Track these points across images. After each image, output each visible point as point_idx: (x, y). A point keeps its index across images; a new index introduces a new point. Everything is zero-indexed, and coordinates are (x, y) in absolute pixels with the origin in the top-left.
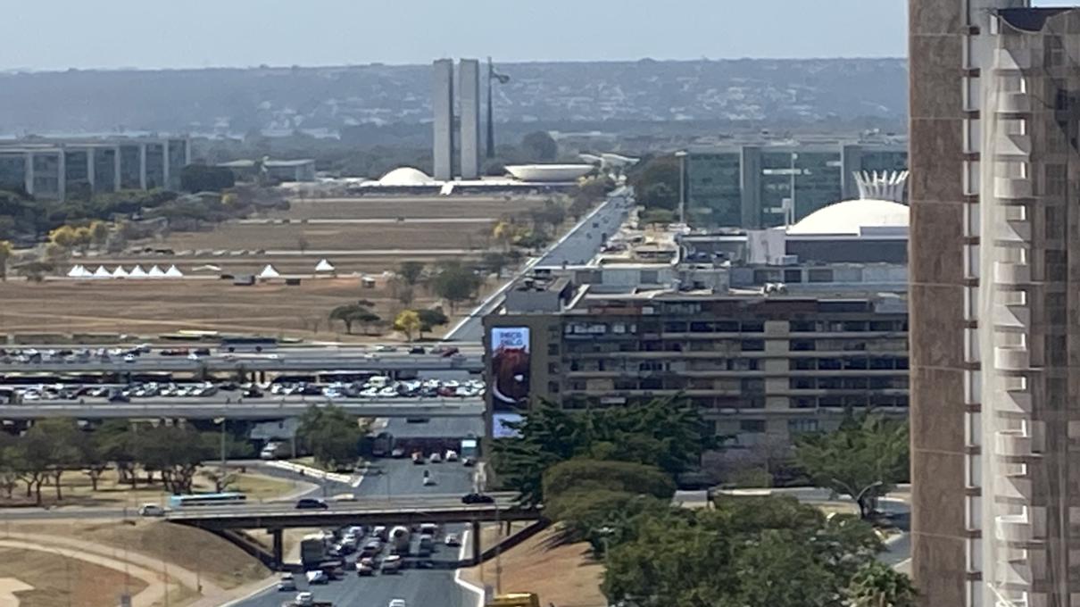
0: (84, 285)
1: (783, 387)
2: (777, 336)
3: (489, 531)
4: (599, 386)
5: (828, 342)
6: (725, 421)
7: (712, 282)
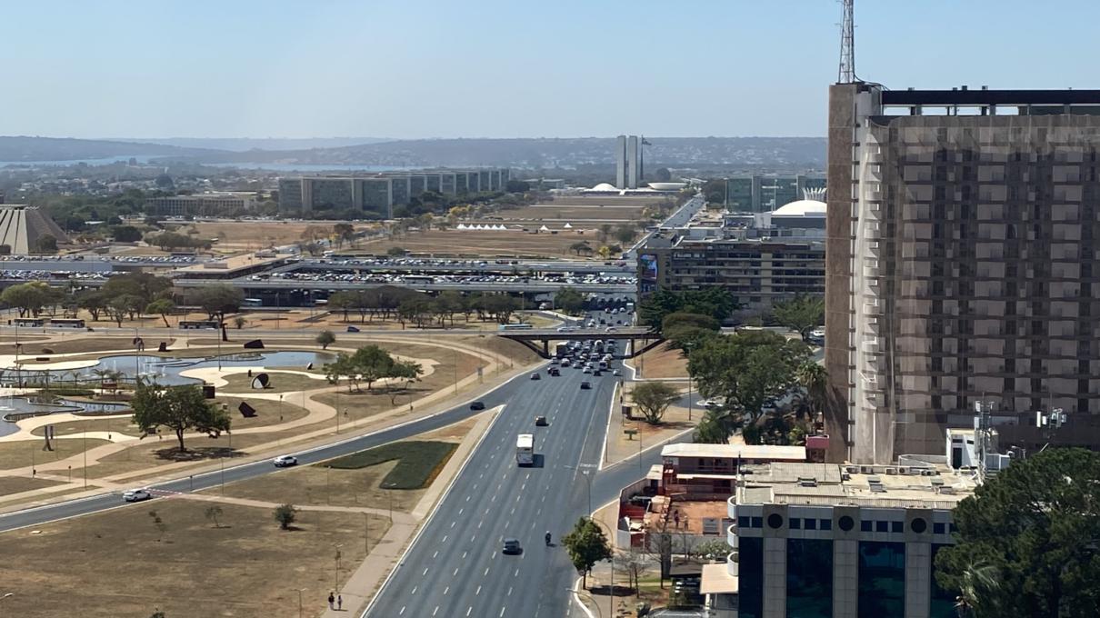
0: (464, 232)
1: (769, 282)
2: (767, 258)
3: (638, 343)
4: (688, 280)
5: (789, 263)
6: (743, 297)
7: (739, 236)
